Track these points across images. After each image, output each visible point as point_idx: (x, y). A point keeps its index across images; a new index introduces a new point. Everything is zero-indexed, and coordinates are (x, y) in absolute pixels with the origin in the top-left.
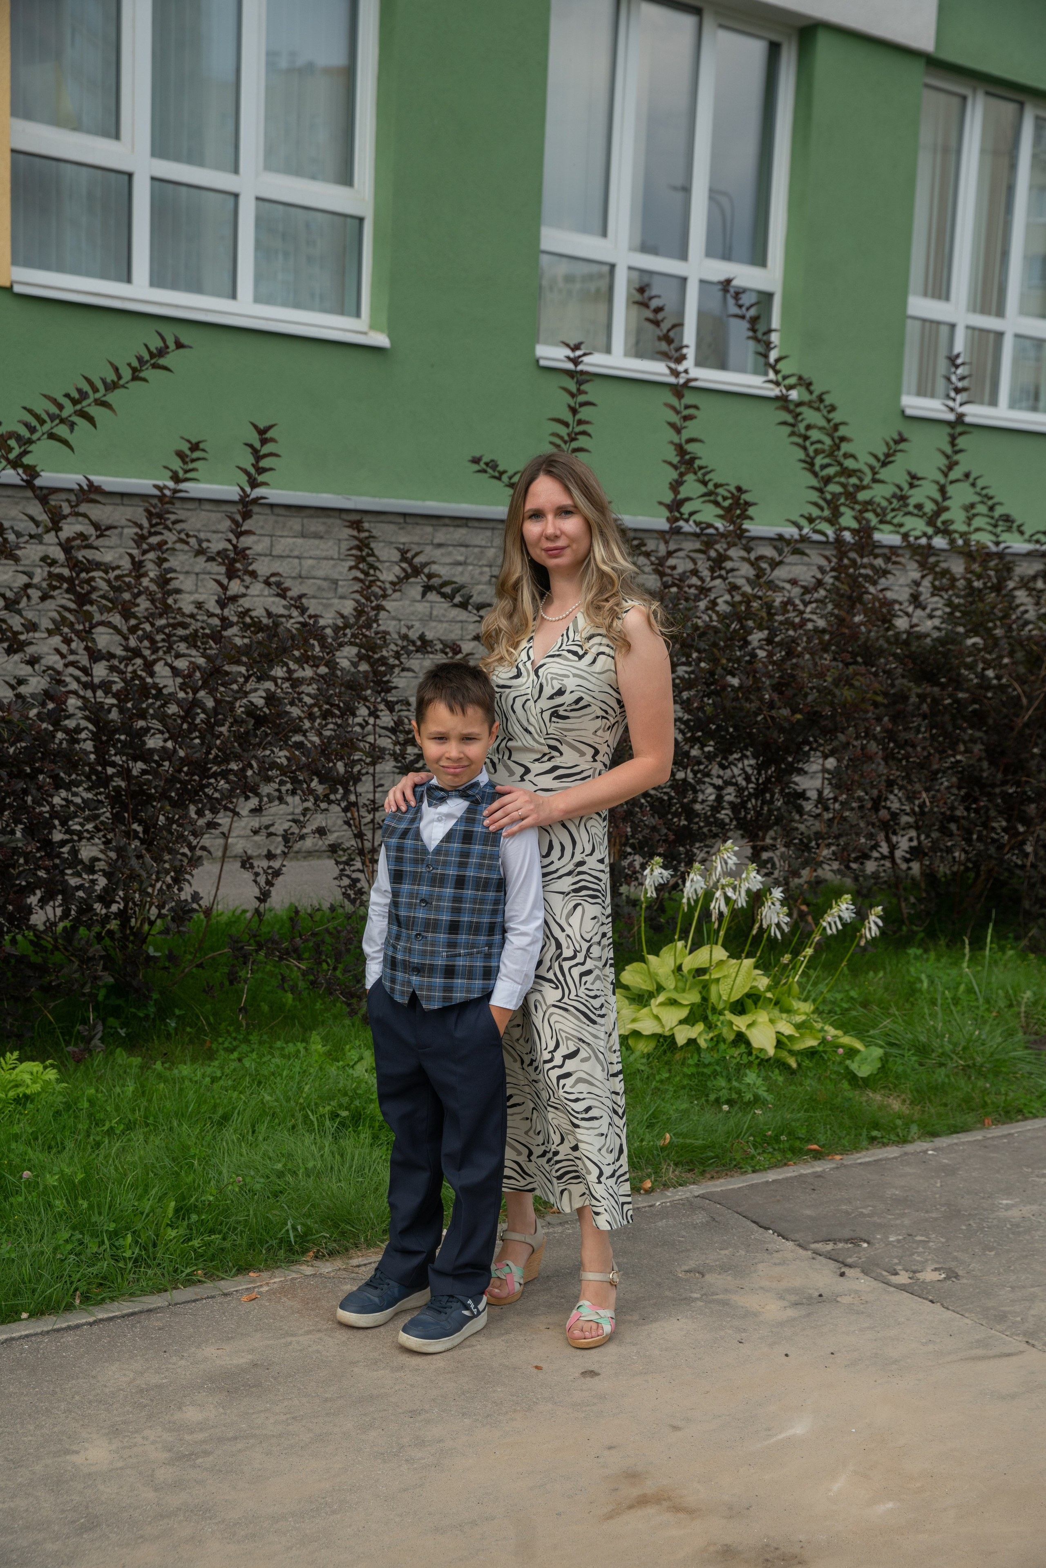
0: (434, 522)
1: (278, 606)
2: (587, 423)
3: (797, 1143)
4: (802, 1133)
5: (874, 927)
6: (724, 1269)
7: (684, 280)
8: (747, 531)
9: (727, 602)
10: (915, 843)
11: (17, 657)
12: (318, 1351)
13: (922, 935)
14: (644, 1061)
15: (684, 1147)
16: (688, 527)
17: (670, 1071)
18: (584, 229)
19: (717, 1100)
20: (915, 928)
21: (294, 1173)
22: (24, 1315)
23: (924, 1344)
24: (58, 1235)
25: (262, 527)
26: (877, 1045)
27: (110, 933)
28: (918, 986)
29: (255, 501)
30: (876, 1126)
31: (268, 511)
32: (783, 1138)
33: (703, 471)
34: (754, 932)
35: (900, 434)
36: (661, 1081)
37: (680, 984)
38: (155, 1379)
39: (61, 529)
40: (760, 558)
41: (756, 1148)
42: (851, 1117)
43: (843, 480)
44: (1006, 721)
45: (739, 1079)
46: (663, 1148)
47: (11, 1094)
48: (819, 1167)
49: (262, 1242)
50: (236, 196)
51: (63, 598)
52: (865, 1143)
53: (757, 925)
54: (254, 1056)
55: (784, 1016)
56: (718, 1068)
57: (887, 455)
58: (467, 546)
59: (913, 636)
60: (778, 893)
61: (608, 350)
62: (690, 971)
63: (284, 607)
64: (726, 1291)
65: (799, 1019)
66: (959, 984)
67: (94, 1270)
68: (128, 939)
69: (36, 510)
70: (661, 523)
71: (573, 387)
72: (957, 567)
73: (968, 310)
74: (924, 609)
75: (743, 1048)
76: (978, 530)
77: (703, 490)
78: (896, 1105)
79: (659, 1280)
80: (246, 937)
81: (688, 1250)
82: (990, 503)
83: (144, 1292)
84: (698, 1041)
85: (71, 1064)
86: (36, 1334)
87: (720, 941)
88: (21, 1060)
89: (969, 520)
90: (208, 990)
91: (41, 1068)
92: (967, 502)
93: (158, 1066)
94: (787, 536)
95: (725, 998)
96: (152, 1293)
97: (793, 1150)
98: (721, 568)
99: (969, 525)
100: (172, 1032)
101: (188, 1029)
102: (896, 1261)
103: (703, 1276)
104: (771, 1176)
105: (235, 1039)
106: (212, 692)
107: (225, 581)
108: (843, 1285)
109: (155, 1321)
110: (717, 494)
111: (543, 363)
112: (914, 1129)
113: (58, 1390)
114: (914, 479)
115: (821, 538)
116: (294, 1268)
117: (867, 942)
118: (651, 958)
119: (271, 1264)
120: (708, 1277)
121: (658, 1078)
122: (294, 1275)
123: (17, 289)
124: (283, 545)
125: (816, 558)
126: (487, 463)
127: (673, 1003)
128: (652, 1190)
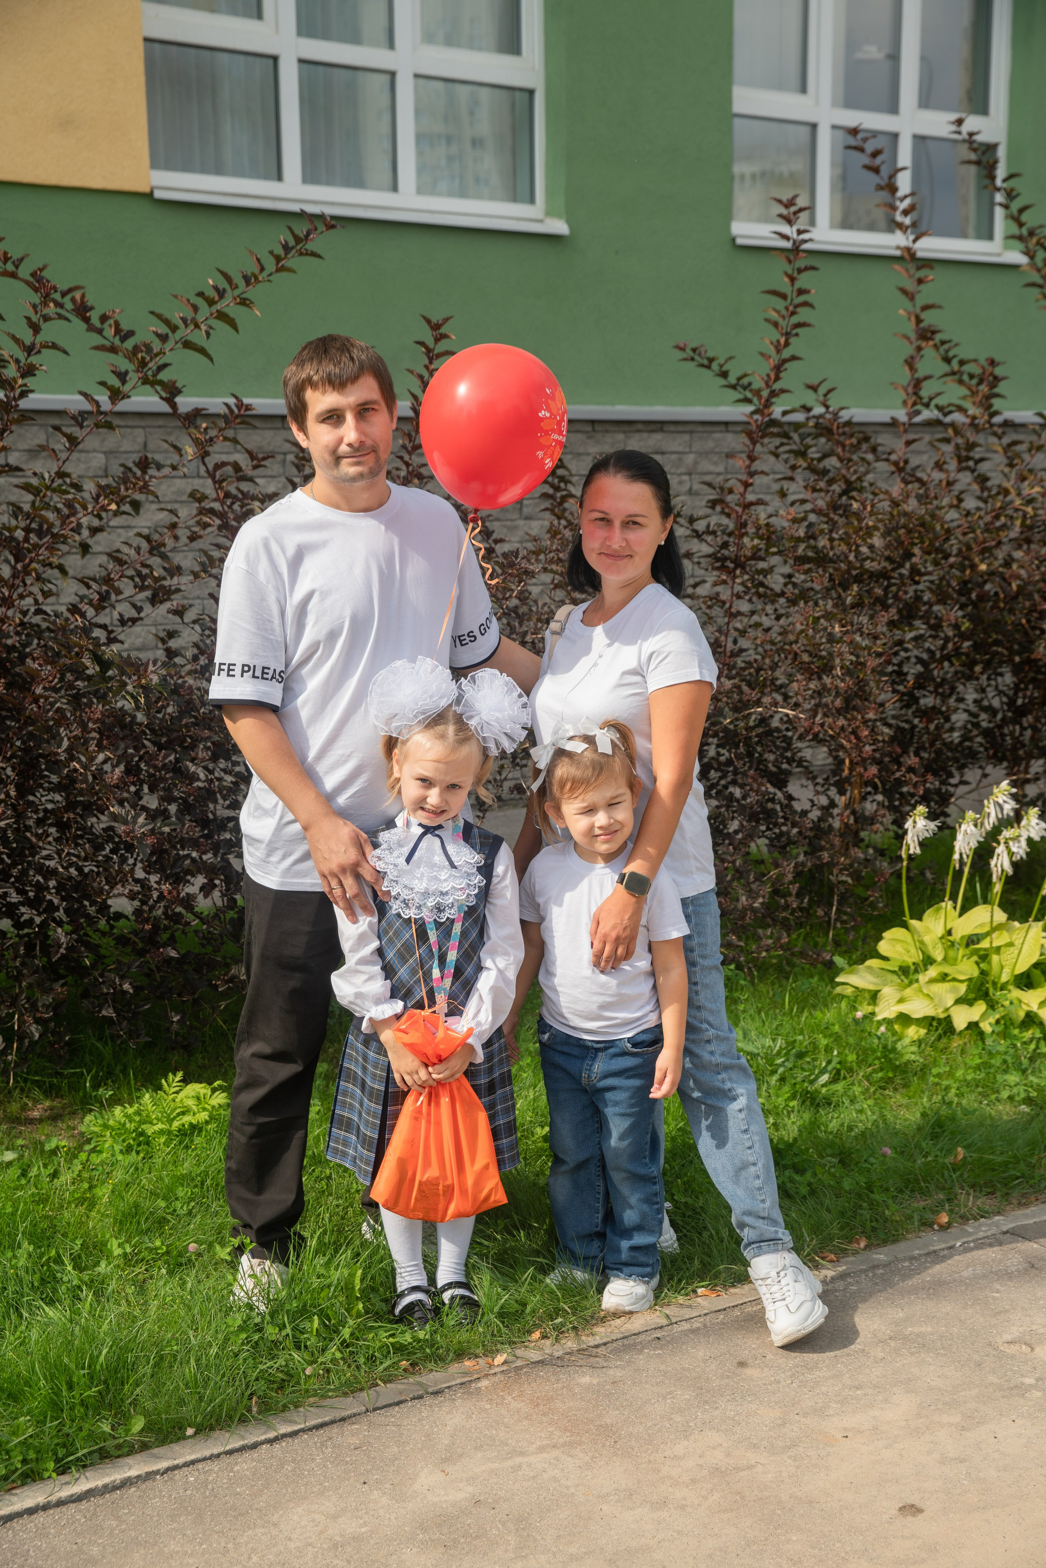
0: (626, 428)
2: (808, 292)
12: (555, 1479)
14: (914, 1049)
15: (981, 1164)
17: (948, 1062)
18: (780, 86)
19: (1011, 1098)
22: (190, 1431)
33: (946, 346)
34: (1044, 891)
36: (939, 1075)
37: (952, 955)
38: (353, 1527)
46: (955, 1168)
47: (176, 1124)
50: (393, 74)
56: (1009, 1059)
61: (813, 223)
62: (961, 938)
67: (274, 1364)
70: (897, 412)
75: (1036, 1031)
77: (946, 368)
79: (976, 1357)
81: (1007, 1311)
83: (336, 1393)
84: (981, 1025)
86: (204, 1459)
87: (997, 901)
88: (186, 1081)
91: (209, 1092)
95: (1008, 970)
96: (345, 1394)
98: (968, 458)
103: (1033, 1349)
109: (350, 1436)
110: (962, 373)
111: (739, 241)
113: (230, 1546)
116: (517, 1352)
118: (914, 923)
119: (490, 1347)
121: (934, 1071)
122: (519, 1362)
123: (158, 194)
126: (694, 350)
127: (944, 977)
128: (949, 1225)
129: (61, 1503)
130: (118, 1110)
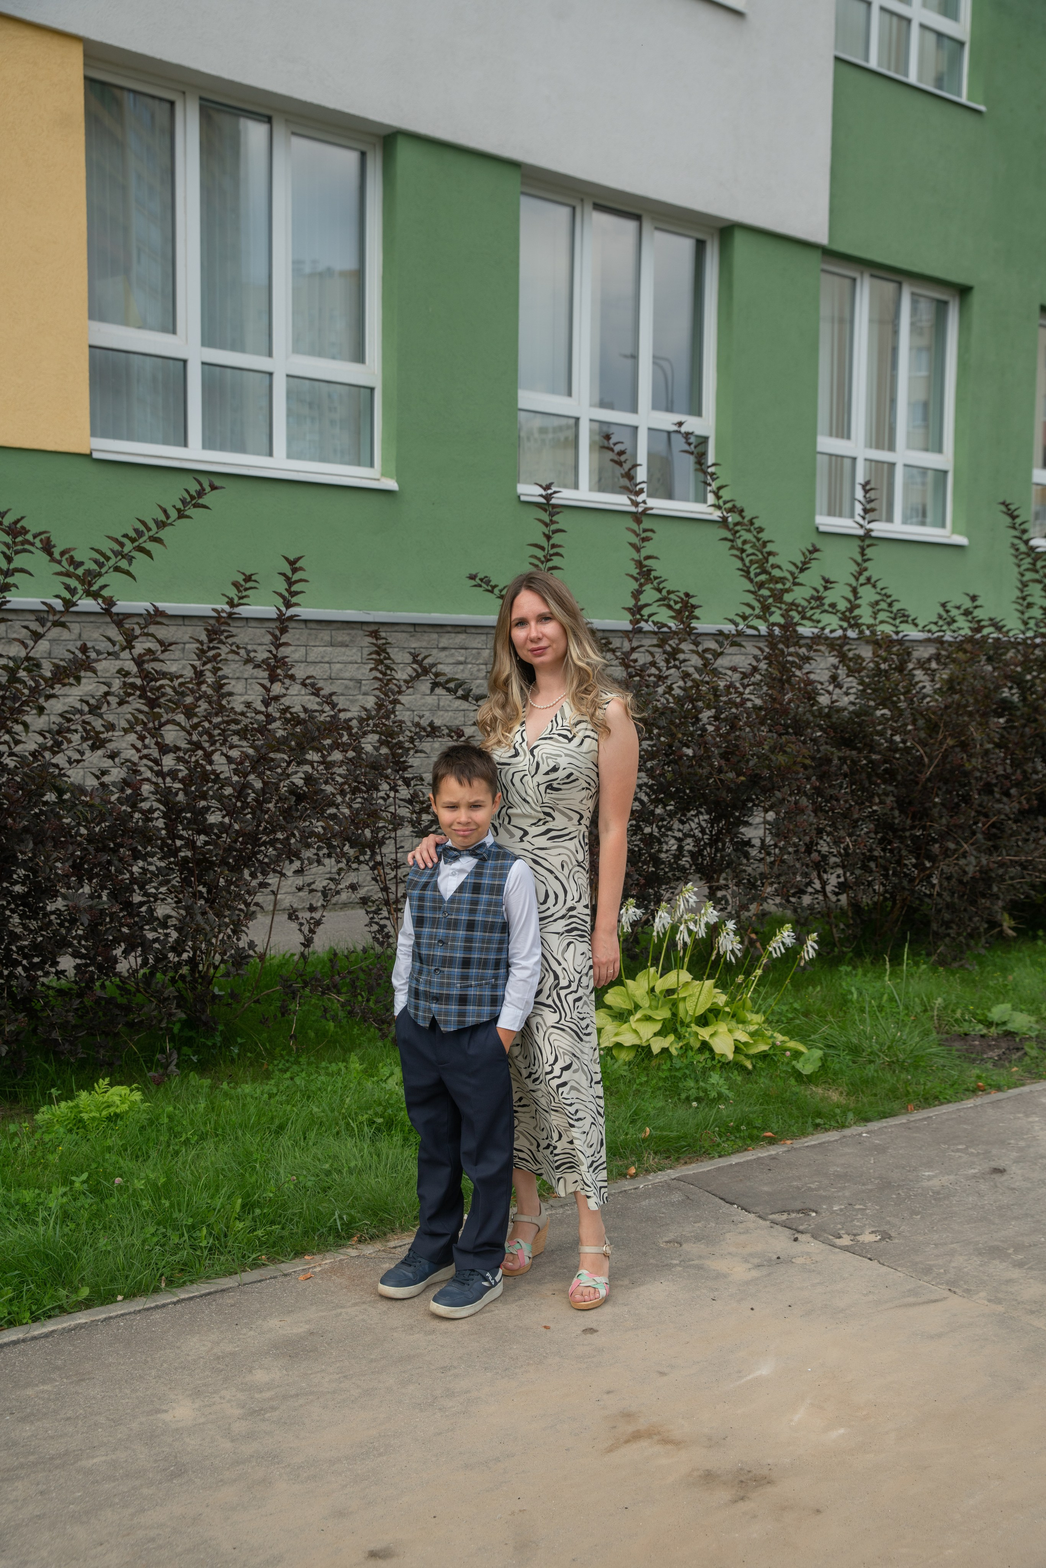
0: (439, 630)
1: (312, 703)
2: (560, 546)
3: (755, 1132)
4: (758, 1123)
5: (811, 950)
6: (698, 1239)
7: (636, 428)
8: (695, 628)
9: (680, 687)
10: (842, 879)
11: (100, 752)
12: (363, 1320)
13: (851, 954)
14: (626, 1067)
15: (661, 1138)
16: (647, 627)
17: (648, 1075)
18: (554, 391)
19: (688, 1098)
20: (845, 949)
21: (340, 1172)
22: (120, 1298)
23: (865, 1295)
24: (146, 1230)
25: (298, 639)
26: (817, 1047)
27: (182, 977)
28: (849, 997)
29: (291, 618)
30: (819, 1115)
31: (303, 626)
32: (743, 1127)
33: (658, 581)
34: (713, 958)
35: (813, 546)
36: (641, 1084)
37: (654, 1003)
38: (229, 1348)
39: (133, 647)
40: (706, 650)
41: (721, 1137)
42: (798, 1108)
43: (771, 586)
44: (912, 777)
45: (705, 1080)
46: (644, 1140)
47: (104, 1113)
48: (773, 1151)
49: (314, 1230)
50: (271, 374)
51: (136, 703)
52: (811, 1129)
53: (715, 952)
54: (304, 1074)
55: (740, 1026)
56: (687, 1072)
57: (804, 563)
58: (466, 649)
59: (834, 709)
60: (731, 925)
61: (576, 487)
62: (661, 992)
63: (318, 703)
64: (700, 1257)
65: (753, 1028)
66: (882, 994)
67: (176, 1258)
68: (197, 982)
69: (113, 632)
70: (624, 623)
71: (546, 518)
72: (866, 652)
73: (866, 446)
74: (841, 688)
75: (707, 1054)
76: (882, 622)
77: (658, 596)
78: (835, 1096)
79: (644, 1250)
80: (294, 977)
81: (668, 1224)
82: (889, 600)
83: (218, 1275)
84: (670, 1049)
85: (153, 1087)
86: (130, 1313)
87: (685, 966)
88: (111, 1085)
89: (875, 615)
90: (264, 1021)
91: (128, 1091)
92: (873, 600)
93: (225, 1086)
94: (726, 632)
95: (691, 1013)
96: (225, 1276)
97: (751, 1137)
98: (675, 659)
99: (875, 618)
100: (235, 1057)
101: (249, 1054)
102: (839, 1226)
103: (681, 1245)
104: (735, 1159)
105: (288, 1061)
106: (260, 776)
107: (268, 685)
108: (797, 1248)
109: (228, 1300)
110: (669, 600)
111: (523, 498)
112: (851, 1116)
113: (149, 1359)
114: (828, 583)
115: (755, 632)
116: (341, 1251)
117: (806, 962)
118: (629, 982)
119: (323, 1248)
120: (685, 1246)
121: (638, 1081)
122: (342, 1257)
123: (96, 455)
124: (316, 653)
125: (751, 648)
126: (481, 580)
127: (648, 1018)
128: (636, 1175)
129: (34, 1338)
130: (63, 1104)
